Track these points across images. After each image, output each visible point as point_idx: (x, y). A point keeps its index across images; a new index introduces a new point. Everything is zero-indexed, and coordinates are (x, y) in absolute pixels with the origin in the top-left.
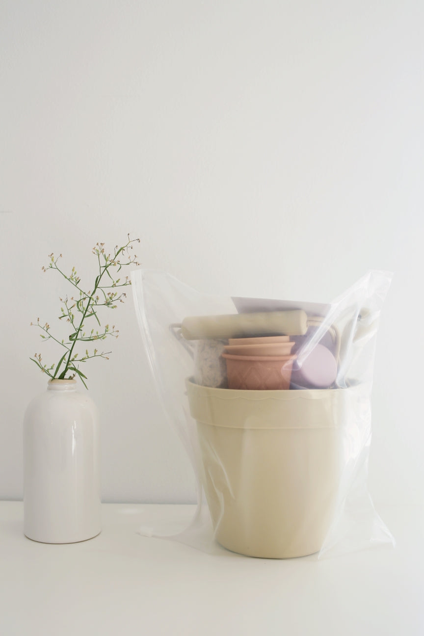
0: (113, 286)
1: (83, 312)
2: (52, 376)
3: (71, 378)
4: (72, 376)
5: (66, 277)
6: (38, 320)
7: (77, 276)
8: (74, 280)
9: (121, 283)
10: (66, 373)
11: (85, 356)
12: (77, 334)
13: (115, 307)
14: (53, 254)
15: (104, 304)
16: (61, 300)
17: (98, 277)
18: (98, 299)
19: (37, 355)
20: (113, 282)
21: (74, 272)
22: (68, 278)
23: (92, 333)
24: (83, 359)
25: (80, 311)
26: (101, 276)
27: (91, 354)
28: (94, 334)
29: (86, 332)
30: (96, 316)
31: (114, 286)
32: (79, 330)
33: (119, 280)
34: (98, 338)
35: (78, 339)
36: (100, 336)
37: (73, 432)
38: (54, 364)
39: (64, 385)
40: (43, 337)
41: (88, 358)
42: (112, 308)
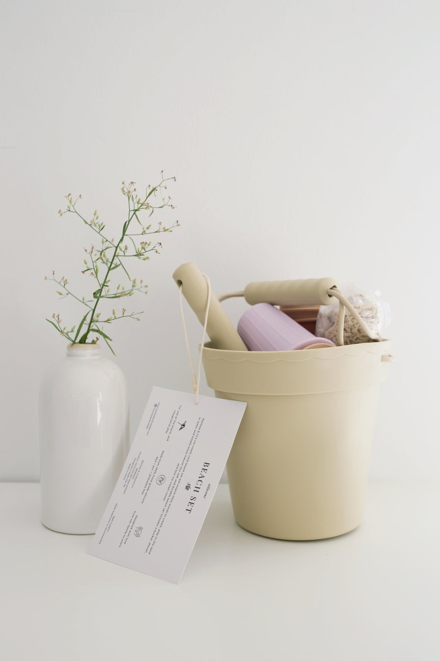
0: (142, 234)
1: (107, 264)
2: (73, 341)
3: (94, 342)
4: (95, 339)
5: (86, 223)
6: (53, 274)
7: (100, 221)
8: (98, 226)
9: (152, 230)
10: (88, 336)
11: (111, 316)
12: (100, 291)
13: (147, 258)
14: (70, 194)
15: (135, 255)
16: (86, 251)
17: (126, 223)
18: (126, 248)
19: (56, 316)
20: (143, 229)
21: (96, 217)
22: (90, 223)
23: (118, 288)
24: (108, 320)
25: (104, 263)
26: (129, 221)
27: (119, 314)
28: (120, 290)
29: (111, 289)
30: (124, 268)
31: (144, 233)
32: (103, 285)
33: (150, 226)
34: (125, 295)
35: (102, 297)
36: (126, 293)
37: (98, 404)
38: (75, 326)
39: (86, 352)
40: (60, 294)
41: (115, 318)
42: (144, 259)
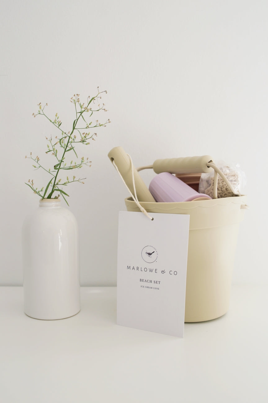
0: (86, 128)
1: (64, 148)
2: (42, 197)
3: (56, 198)
4: (57, 196)
5: (51, 121)
6: (31, 154)
7: (59, 120)
8: (57, 123)
9: (92, 125)
10: (53, 194)
11: (66, 181)
12: (60, 164)
13: (89, 143)
14: (40, 103)
15: (80, 142)
16: (47, 139)
17: (75, 121)
18: (75, 137)
19: (31, 181)
20: (87, 125)
21: (57, 117)
22: (53, 122)
23: (71, 163)
24: (65, 184)
25: (62, 147)
26: (77, 120)
27: (71, 179)
28: (73, 164)
29: (67, 163)
30: (74, 151)
31: (87, 127)
32: (62, 161)
33: (91, 122)
34: (76, 167)
35: (61, 169)
36: (77, 166)
37: (60, 237)
38: (43, 188)
39: (52, 203)
40: (35, 167)
41: (69, 182)
42: (86, 144)
